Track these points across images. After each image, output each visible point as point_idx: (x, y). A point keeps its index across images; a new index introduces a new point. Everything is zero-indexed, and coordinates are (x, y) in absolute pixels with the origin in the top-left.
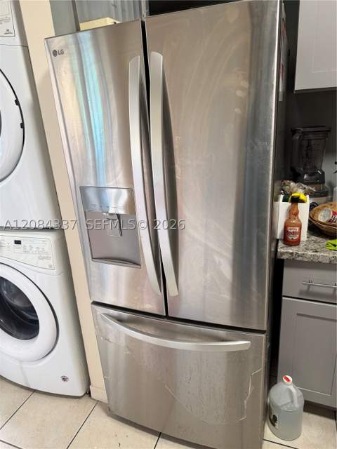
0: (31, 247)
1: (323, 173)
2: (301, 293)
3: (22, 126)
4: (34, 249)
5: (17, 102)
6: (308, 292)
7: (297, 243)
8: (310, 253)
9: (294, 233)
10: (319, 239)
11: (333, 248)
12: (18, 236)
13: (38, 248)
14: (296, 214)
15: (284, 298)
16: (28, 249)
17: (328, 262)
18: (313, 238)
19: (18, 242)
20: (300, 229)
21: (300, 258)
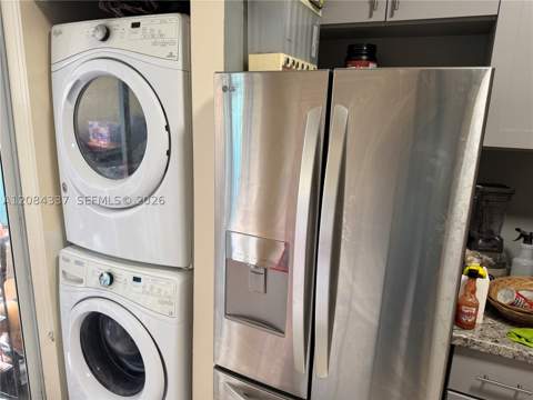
0: (152, 288)
1: (502, 240)
2: (472, 389)
3: (169, 153)
4: (155, 291)
5: (167, 128)
6: (480, 390)
7: (471, 326)
8: (489, 343)
9: (469, 314)
10: (498, 324)
11: (517, 339)
12: (139, 272)
13: (160, 290)
14: (474, 292)
15: (449, 392)
16: (148, 289)
17: (511, 357)
18: (490, 320)
19: (137, 279)
20: (477, 310)
21: (476, 347)
